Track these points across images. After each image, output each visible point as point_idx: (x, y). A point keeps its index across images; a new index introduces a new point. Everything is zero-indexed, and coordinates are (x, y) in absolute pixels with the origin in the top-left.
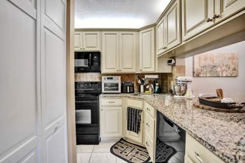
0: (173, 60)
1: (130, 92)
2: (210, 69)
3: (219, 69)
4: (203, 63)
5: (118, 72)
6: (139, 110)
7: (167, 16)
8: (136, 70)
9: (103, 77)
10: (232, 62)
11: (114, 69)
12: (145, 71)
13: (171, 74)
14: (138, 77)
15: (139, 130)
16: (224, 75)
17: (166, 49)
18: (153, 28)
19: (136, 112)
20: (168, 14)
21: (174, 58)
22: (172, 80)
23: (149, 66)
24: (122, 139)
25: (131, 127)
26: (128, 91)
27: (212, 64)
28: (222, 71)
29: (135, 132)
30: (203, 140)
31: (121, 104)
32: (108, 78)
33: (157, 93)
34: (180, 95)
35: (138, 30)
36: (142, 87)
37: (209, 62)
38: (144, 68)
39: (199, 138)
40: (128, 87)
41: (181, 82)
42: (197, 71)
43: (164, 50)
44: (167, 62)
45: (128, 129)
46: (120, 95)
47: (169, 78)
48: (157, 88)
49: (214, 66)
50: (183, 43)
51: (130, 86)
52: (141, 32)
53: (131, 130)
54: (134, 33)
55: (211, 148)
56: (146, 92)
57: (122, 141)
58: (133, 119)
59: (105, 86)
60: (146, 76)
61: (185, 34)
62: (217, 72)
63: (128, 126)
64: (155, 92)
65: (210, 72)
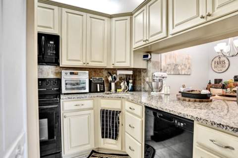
0: (149, 55)
1: (101, 91)
2: (173, 67)
3: (179, 68)
4: (169, 61)
5: (85, 66)
6: (117, 112)
7: (149, 6)
8: (107, 64)
9: (63, 72)
10: (188, 61)
11: (79, 61)
12: (118, 65)
13: (145, 70)
14: (109, 73)
15: (117, 135)
16: (183, 73)
17: (147, 42)
18: (128, 18)
19: (113, 114)
20: (151, 5)
21: (150, 52)
22: (147, 76)
23: (124, 60)
24: (93, 151)
25: (107, 133)
26: (99, 90)
27: (175, 63)
28: (182, 69)
29: (113, 138)
30: (223, 126)
31: (92, 106)
32: (71, 73)
33: (131, 91)
34: (157, 92)
35: (111, 17)
36: (113, 85)
37: (173, 61)
38: (117, 62)
39: (218, 124)
40: (98, 85)
41: (158, 78)
42: (164, 68)
43: (144, 43)
44: (143, 56)
45: (103, 137)
46: (88, 95)
47: (143, 74)
48: (131, 85)
49: (176, 65)
50: (170, 36)
51: (100, 84)
52: (114, 19)
53: (106, 137)
54: (106, 19)
55: (233, 130)
56: (118, 90)
57: (93, 154)
58: (110, 124)
59: (66, 84)
60: (119, 72)
61: (173, 28)
62: (178, 70)
63: (103, 133)
64: (128, 90)
65: (173, 69)
